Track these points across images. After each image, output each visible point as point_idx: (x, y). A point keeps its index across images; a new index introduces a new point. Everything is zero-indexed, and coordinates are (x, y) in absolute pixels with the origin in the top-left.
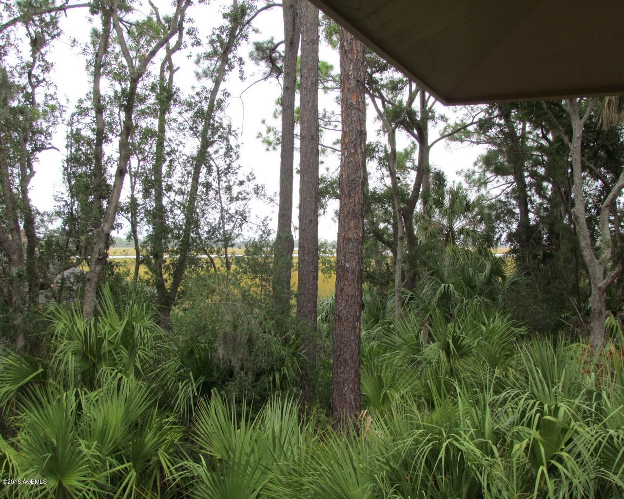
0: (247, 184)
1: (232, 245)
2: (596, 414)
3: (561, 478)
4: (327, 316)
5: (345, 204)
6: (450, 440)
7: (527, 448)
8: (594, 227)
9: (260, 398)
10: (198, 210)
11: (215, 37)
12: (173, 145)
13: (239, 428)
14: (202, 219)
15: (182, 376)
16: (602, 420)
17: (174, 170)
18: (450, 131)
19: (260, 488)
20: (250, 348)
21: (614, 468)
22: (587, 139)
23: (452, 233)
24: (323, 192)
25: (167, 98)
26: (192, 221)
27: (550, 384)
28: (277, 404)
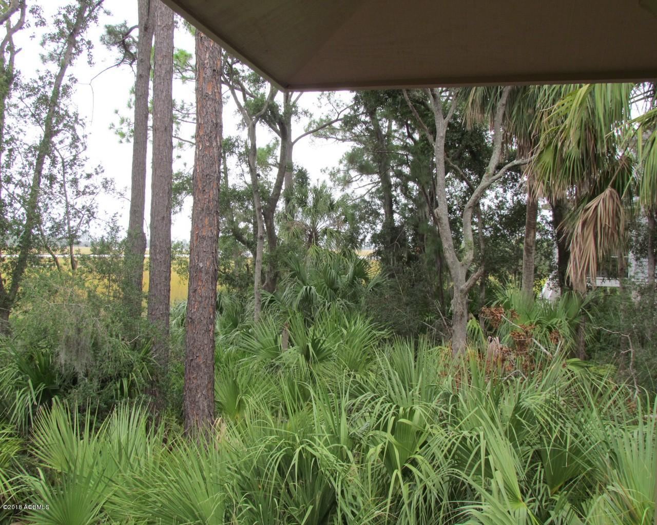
0: (95, 177)
1: (78, 243)
2: (452, 417)
3: (416, 482)
4: (183, 320)
5: (199, 200)
6: (303, 446)
7: (382, 452)
8: (459, 229)
9: (106, 406)
10: (40, 204)
11: (61, 18)
12: (13, 133)
13: (82, 439)
14: (45, 214)
15: (20, 383)
16: (458, 423)
17: (14, 160)
18: (314, 126)
19: (104, 502)
20: (95, 353)
21: (466, 469)
22: (451, 139)
23: (316, 234)
24: (179, 189)
25: (6, 81)
26: (34, 218)
27: (407, 387)
28: (124, 412)
